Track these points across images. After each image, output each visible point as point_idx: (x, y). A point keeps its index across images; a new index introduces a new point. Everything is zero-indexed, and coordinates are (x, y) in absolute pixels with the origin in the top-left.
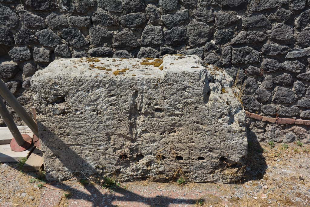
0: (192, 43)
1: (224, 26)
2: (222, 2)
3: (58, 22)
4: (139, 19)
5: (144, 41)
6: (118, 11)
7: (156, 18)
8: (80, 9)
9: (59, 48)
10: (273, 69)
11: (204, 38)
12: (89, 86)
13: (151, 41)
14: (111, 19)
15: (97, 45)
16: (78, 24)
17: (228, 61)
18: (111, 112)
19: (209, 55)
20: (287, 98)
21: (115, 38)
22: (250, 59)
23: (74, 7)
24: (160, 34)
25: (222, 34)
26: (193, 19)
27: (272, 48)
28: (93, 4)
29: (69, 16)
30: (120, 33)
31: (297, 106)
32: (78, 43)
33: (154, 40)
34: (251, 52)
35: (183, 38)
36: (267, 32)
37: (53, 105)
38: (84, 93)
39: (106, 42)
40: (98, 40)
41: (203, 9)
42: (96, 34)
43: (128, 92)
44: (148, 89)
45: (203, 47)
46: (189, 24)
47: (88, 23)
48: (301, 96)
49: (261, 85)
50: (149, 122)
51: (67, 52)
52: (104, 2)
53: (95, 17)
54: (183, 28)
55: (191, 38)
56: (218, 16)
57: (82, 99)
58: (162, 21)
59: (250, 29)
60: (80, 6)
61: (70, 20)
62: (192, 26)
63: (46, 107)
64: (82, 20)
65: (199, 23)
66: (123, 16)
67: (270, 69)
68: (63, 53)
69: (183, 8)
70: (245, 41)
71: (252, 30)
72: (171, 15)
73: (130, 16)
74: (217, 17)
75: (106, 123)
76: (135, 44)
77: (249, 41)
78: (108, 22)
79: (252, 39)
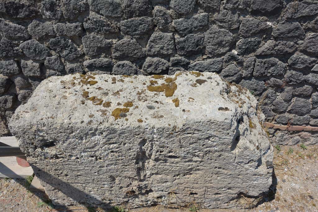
0: (210, 53)
1: (251, 34)
2: (252, 5)
3: (43, 32)
4: (144, 25)
5: (151, 51)
6: (116, 15)
7: (167, 23)
8: (67, 14)
9: (49, 61)
10: (296, 82)
11: (225, 47)
12: (82, 134)
13: (160, 51)
14: (108, 25)
15: (93, 57)
16: (67, 33)
17: (249, 74)
18: (113, 158)
19: (229, 66)
20: (303, 109)
21: (115, 48)
22: (274, 71)
23: (59, 12)
24: (170, 43)
25: (247, 44)
26: (214, 24)
27: (300, 60)
28: (83, 8)
29: (55, 23)
30: (120, 42)
31: (310, 115)
32: (70, 54)
33: (163, 50)
34: (277, 64)
35: (199, 47)
36: (298, 42)
37: (42, 149)
38: (77, 140)
39: (104, 53)
40: (93, 51)
41: (228, 13)
42: (90, 44)
43: (133, 140)
44: (160, 138)
45: (222, 57)
46: (208, 31)
47: (80, 31)
48: (316, 106)
49: (280, 96)
50: (160, 166)
51: (58, 65)
52: (97, 5)
53: (87, 23)
54: (200, 35)
55: (210, 48)
56: (244, 22)
57: (75, 146)
58: (174, 28)
59: (280, 38)
60: (67, 10)
61: (57, 28)
62: (211, 34)
63: (34, 151)
64: (71, 28)
65: (221, 30)
66: (123, 21)
67: (293, 81)
68: (54, 66)
69: (202, 11)
70: (272, 52)
71: (283, 40)
72: (186, 20)
73: (133, 21)
74: (243, 24)
75: (108, 167)
76: (139, 54)
77: (276, 52)
78: (105, 29)
79: (280, 51)
